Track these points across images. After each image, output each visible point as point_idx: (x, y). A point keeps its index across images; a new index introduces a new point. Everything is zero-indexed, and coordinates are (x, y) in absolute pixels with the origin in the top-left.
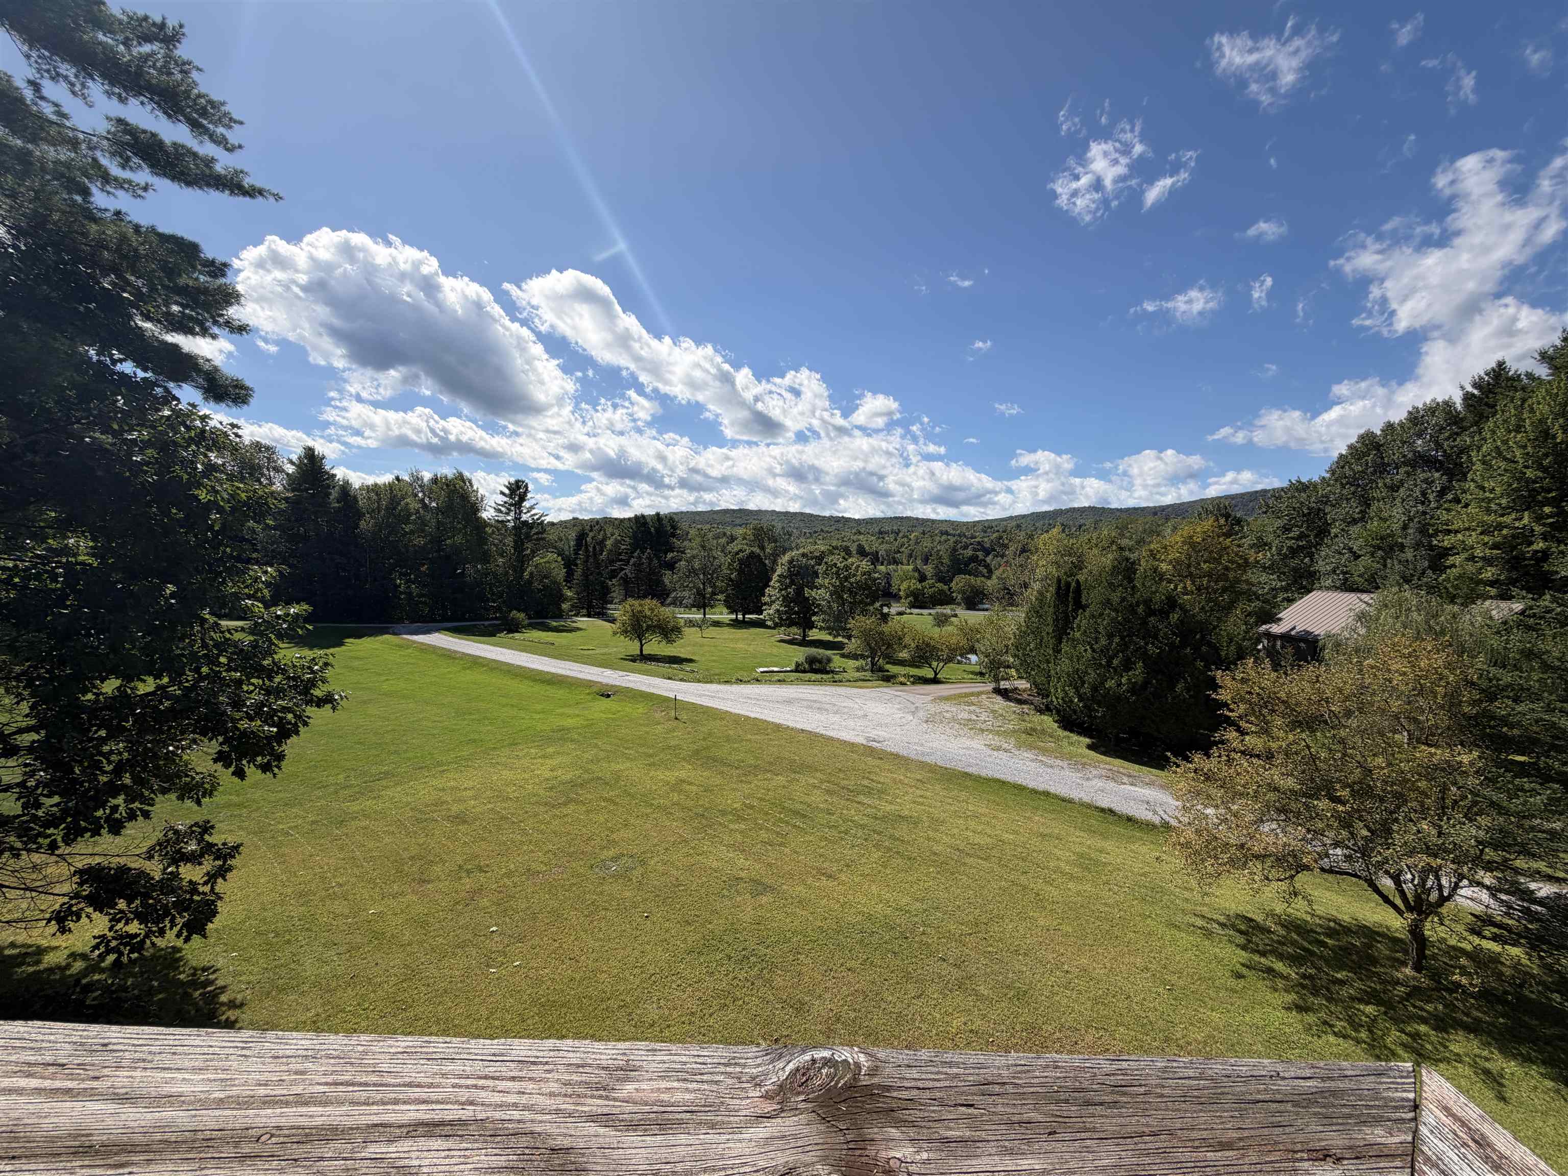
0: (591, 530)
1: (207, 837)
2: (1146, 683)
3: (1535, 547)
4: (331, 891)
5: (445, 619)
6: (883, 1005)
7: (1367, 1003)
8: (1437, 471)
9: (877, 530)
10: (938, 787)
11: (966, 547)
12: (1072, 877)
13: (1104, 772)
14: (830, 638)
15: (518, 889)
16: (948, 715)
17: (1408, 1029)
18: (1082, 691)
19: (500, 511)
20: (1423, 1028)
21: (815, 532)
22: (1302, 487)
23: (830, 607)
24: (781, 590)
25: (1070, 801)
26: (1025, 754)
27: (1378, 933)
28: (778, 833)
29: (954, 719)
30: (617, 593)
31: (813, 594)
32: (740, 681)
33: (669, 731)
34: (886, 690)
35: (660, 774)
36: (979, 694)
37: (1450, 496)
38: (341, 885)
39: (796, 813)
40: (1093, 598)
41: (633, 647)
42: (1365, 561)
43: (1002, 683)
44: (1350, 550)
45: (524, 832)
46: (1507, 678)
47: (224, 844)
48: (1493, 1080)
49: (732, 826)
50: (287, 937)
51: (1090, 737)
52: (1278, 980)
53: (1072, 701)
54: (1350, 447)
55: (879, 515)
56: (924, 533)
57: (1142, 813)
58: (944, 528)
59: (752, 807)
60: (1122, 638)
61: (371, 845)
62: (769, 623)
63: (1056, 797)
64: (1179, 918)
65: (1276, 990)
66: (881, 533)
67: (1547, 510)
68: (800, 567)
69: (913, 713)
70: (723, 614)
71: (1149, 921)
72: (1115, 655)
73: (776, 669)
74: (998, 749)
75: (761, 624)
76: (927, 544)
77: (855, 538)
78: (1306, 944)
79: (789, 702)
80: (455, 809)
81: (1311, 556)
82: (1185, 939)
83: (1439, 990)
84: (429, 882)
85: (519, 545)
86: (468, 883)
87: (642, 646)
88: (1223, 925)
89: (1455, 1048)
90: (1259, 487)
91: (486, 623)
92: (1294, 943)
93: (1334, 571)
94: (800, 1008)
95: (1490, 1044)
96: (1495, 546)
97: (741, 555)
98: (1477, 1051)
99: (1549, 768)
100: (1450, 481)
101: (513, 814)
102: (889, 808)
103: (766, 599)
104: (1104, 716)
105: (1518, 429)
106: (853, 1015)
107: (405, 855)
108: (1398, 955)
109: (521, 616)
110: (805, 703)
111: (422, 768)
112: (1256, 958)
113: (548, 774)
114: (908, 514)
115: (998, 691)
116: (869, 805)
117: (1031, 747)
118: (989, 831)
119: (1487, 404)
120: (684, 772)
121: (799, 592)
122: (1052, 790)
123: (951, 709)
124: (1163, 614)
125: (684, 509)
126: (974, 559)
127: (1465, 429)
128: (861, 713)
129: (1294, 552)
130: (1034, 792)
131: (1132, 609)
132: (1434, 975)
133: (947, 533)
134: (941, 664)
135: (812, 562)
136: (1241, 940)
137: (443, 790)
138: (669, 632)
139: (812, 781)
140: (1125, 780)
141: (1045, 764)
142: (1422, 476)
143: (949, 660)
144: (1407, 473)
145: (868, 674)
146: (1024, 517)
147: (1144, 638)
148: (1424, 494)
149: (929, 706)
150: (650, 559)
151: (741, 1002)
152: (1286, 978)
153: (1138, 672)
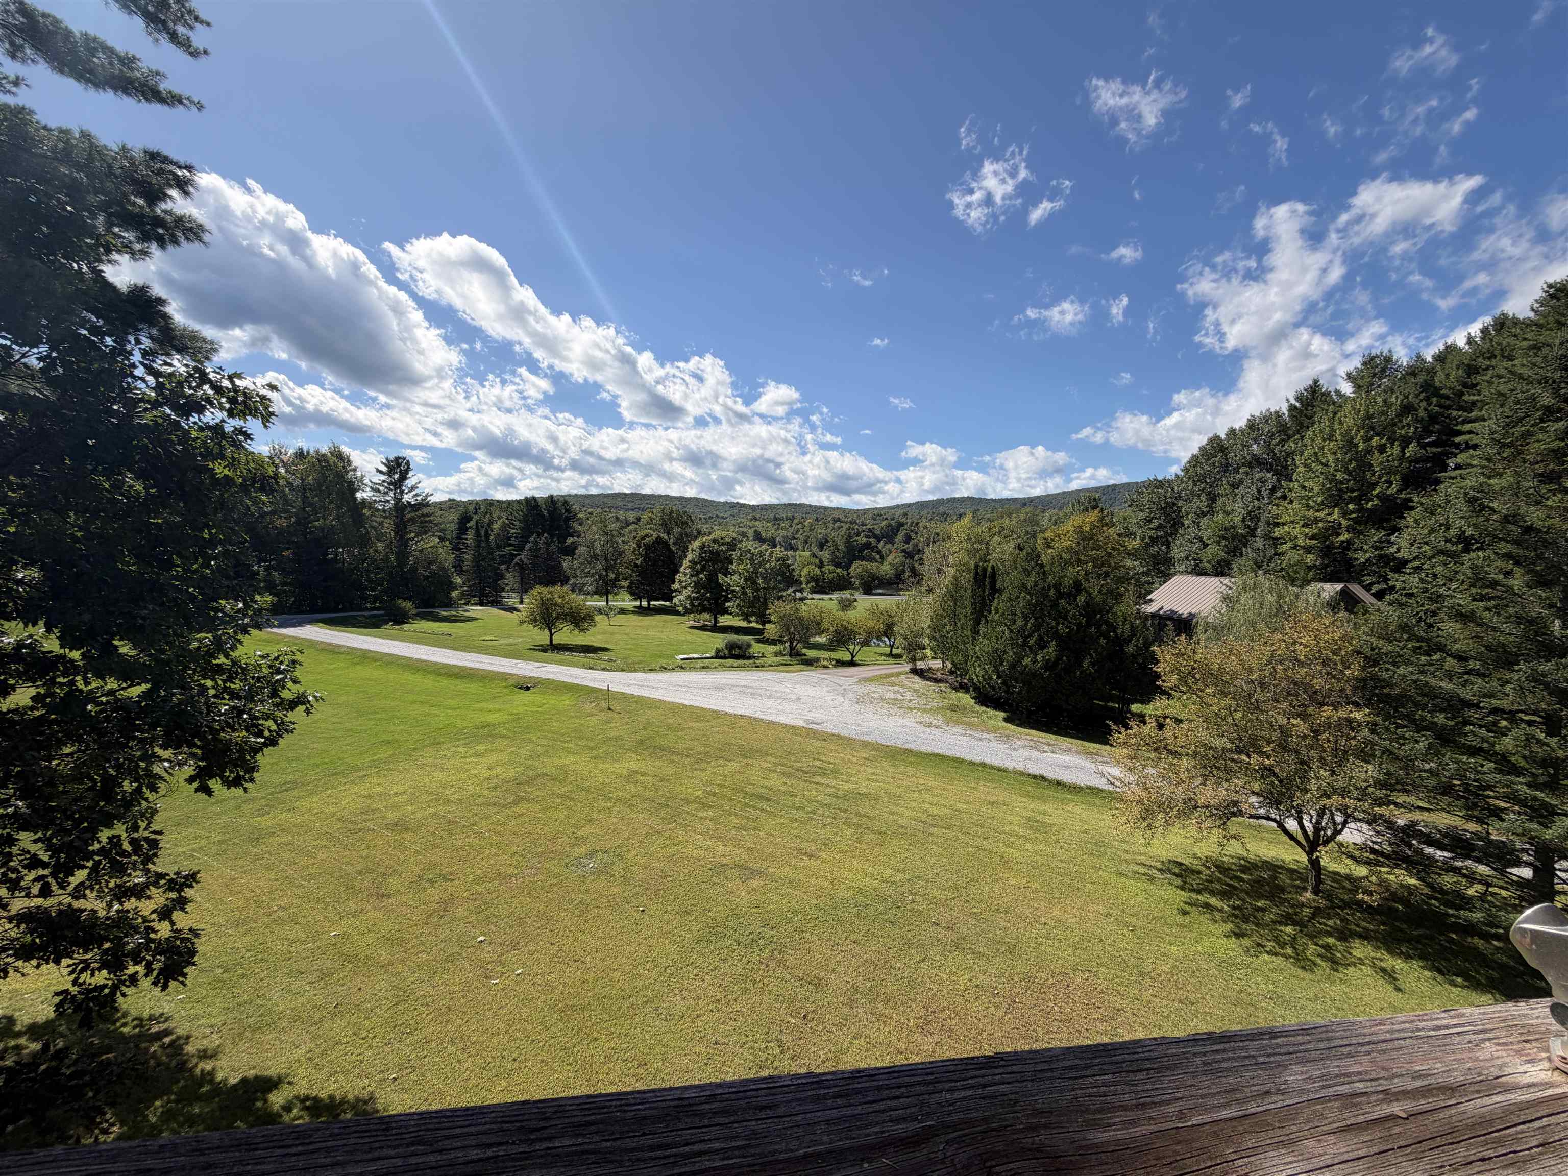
0: (476, 513)
1: (150, 866)
2: (1058, 659)
3: (1342, 538)
4: (274, 916)
5: (314, 610)
6: (894, 972)
7: (1286, 925)
8: (1268, 472)
9: (772, 516)
10: (885, 764)
11: (858, 534)
12: (1027, 840)
13: (1026, 742)
14: (744, 624)
15: (494, 895)
16: (876, 696)
17: (1321, 942)
18: (1002, 668)
19: (378, 491)
20: (1331, 941)
21: (711, 518)
22: (1159, 484)
23: (745, 593)
24: (692, 576)
25: (1005, 770)
26: (955, 730)
27: (1281, 867)
28: (748, 818)
29: (882, 699)
30: (511, 579)
31: (728, 580)
32: (664, 669)
33: (607, 722)
34: (811, 673)
35: (609, 766)
36: (898, 675)
37: (1279, 494)
38: (284, 909)
39: (760, 797)
40: (1009, 581)
41: (543, 637)
42: (1212, 549)
43: (918, 663)
44: (1201, 540)
45: (479, 835)
46: (1387, 648)
47: (177, 873)
48: (1389, 975)
49: (700, 814)
50: (240, 972)
51: (1005, 711)
52: (1216, 913)
53: (991, 678)
54: (1202, 449)
55: (775, 501)
56: (817, 520)
57: (1068, 777)
58: (836, 515)
59: (714, 794)
60: (1036, 619)
61: (304, 861)
62: (680, 609)
63: (992, 767)
64: (1124, 867)
65: (1216, 922)
66: (776, 519)
67: (1351, 507)
68: (712, 553)
69: (843, 695)
70: (625, 601)
71: (1101, 872)
72: (1030, 635)
73: (696, 656)
74: (930, 725)
75: (672, 611)
76: (820, 532)
77: (751, 524)
78: (1228, 880)
79: (718, 688)
80: (391, 816)
81: (1168, 545)
82: (1134, 885)
83: (1333, 908)
84: (389, 896)
85: (401, 528)
86: (435, 893)
87: (552, 635)
88: (1160, 870)
89: (1357, 953)
90: (1112, 482)
91: (366, 613)
92: (1219, 880)
93: (1187, 558)
94: (818, 984)
95: (1379, 948)
96: (1313, 537)
97: (647, 540)
98: (1372, 954)
99: (1423, 719)
100: (1278, 481)
101: (461, 818)
102: (846, 787)
103: (676, 586)
104: (1020, 693)
105: (1331, 438)
106: (869, 984)
107: (349, 869)
108: (1298, 882)
109: (408, 605)
110: (737, 689)
111: (335, 774)
112: (1194, 896)
113: (487, 774)
114: (804, 501)
115: (915, 671)
116: (828, 786)
117: (957, 723)
118: (943, 802)
119: (1306, 416)
120: (633, 763)
121: (712, 578)
122: (988, 761)
123: (878, 690)
124: (1071, 596)
125: (574, 492)
126: (868, 545)
127: (1289, 437)
128: (794, 697)
129: (1154, 540)
130: (972, 763)
131: (1044, 593)
132: (1329, 895)
133: (839, 520)
134: (858, 648)
135: (724, 548)
136: (1179, 882)
137: (369, 797)
138: (580, 620)
139: (766, 765)
140: (1046, 748)
141: (974, 738)
142: (1257, 476)
143: (866, 643)
144: (1247, 473)
145: (787, 658)
146: (909, 505)
147: (1055, 619)
148: (1259, 491)
149: (856, 688)
150: (547, 544)
151: (761, 984)
152: (1221, 910)
153: (1052, 649)
